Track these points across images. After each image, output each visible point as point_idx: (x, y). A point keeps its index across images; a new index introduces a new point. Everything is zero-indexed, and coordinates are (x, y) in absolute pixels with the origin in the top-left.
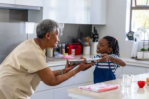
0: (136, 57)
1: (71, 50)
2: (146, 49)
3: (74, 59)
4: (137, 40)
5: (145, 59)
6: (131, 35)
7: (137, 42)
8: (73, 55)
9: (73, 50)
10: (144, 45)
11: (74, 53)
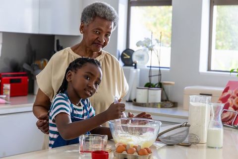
0: (135, 100)
1: (3, 86)
2: (154, 84)
3: (6, 104)
4: (137, 67)
5: (149, 104)
6: (129, 57)
7: (139, 70)
8: (5, 96)
9: (7, 86)
10: (150, 76)
11: (9, 93)
